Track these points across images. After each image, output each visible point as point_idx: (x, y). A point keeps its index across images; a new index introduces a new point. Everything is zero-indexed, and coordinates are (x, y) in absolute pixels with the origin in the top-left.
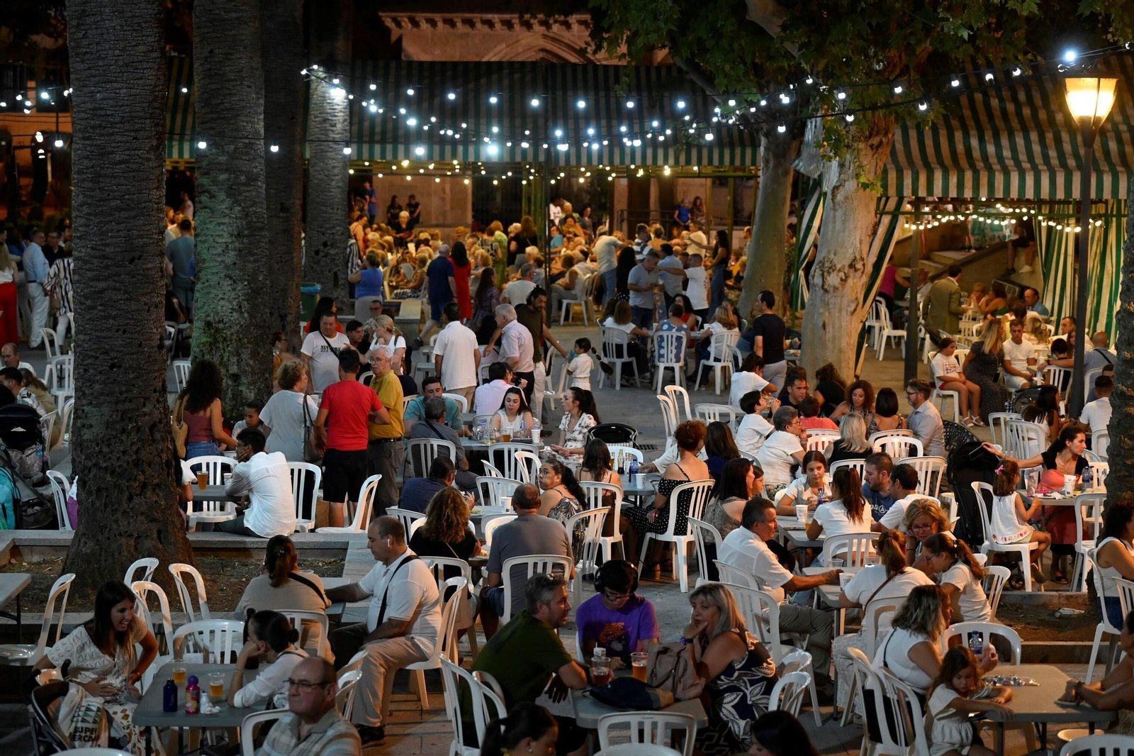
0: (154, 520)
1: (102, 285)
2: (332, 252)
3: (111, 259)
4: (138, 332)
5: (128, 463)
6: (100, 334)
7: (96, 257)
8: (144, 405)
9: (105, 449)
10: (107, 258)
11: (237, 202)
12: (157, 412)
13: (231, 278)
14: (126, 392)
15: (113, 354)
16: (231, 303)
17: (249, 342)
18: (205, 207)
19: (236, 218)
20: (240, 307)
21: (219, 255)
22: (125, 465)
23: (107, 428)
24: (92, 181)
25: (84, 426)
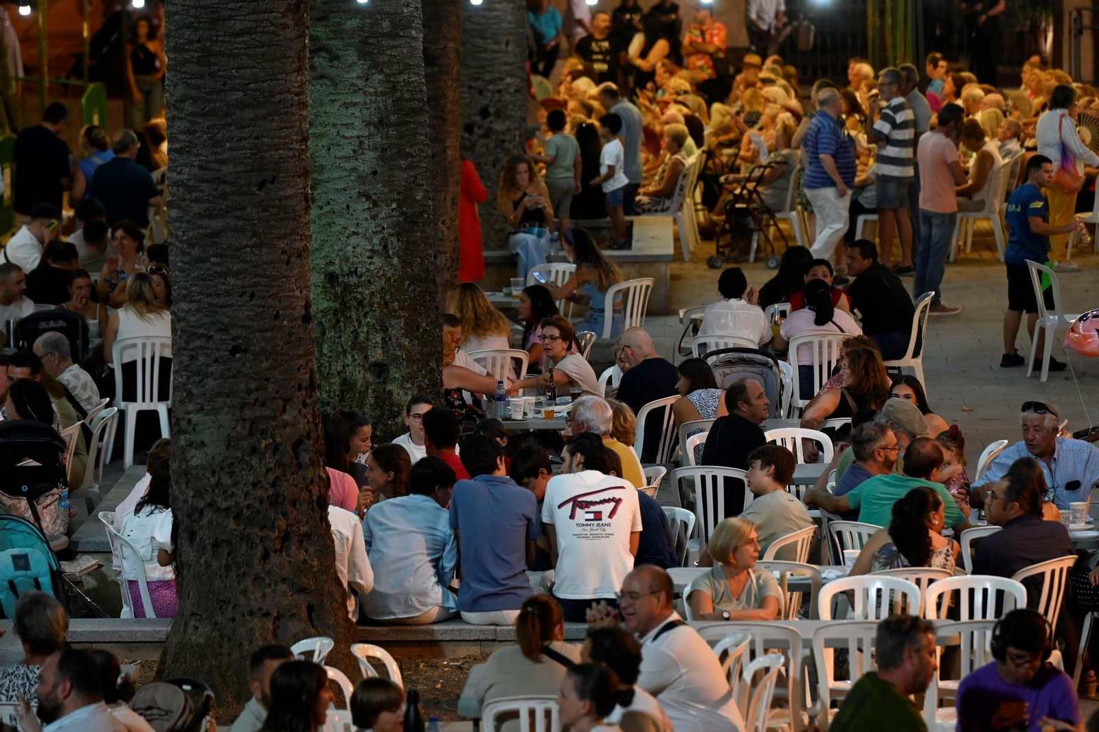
0: (302, 590)
1: (217, 224)
2: (499, 126)
3: (231, 183)
4: (274, 296)
5: (261, 502)
6: (215, 301)
7: (206, 181)
8: (284, 410)
9: (226, 480)
10: (225, 182)
11: (376, 66)
12: (303, 421)
13: (368, 198)
14: (257, 389)
15: (235, 332)
16: (370, 240)
17: (402, 308)
18: (322, 77)
19: (376, 94)
20: (385, 247)
21: (348, 158)
22: (257, 504)
23: (229, 446)
24: (198, 63)
25: (191, 445)
